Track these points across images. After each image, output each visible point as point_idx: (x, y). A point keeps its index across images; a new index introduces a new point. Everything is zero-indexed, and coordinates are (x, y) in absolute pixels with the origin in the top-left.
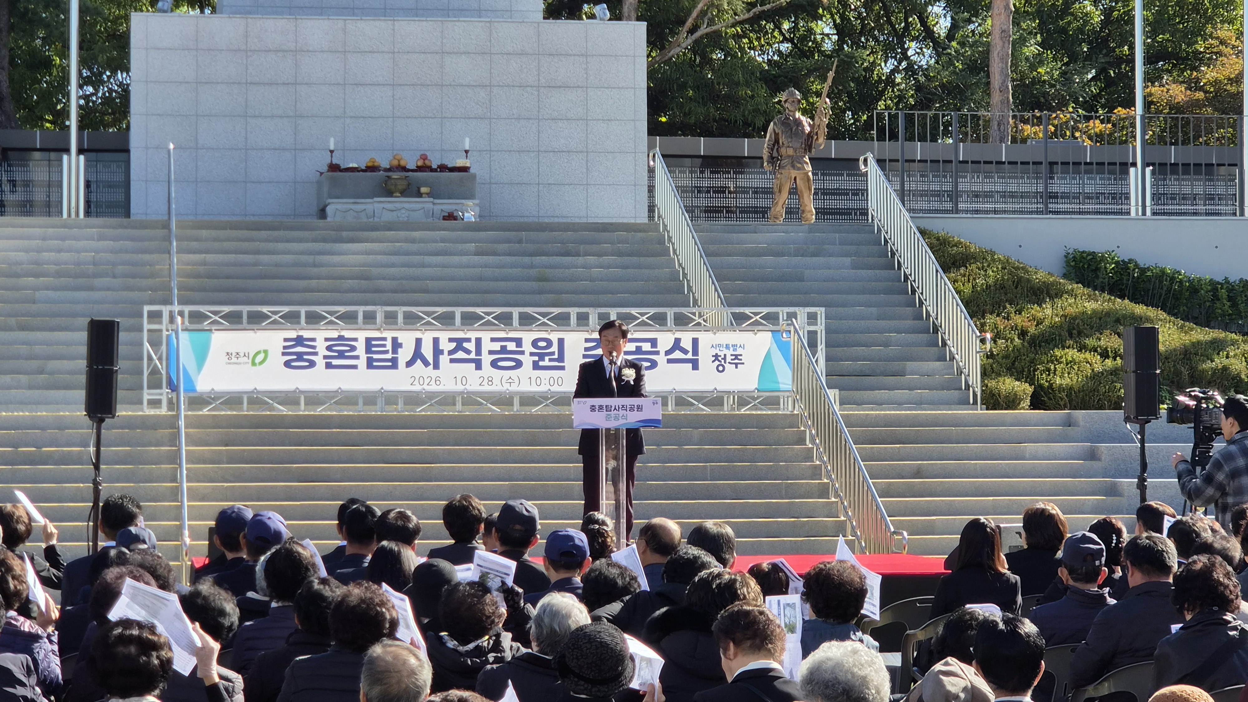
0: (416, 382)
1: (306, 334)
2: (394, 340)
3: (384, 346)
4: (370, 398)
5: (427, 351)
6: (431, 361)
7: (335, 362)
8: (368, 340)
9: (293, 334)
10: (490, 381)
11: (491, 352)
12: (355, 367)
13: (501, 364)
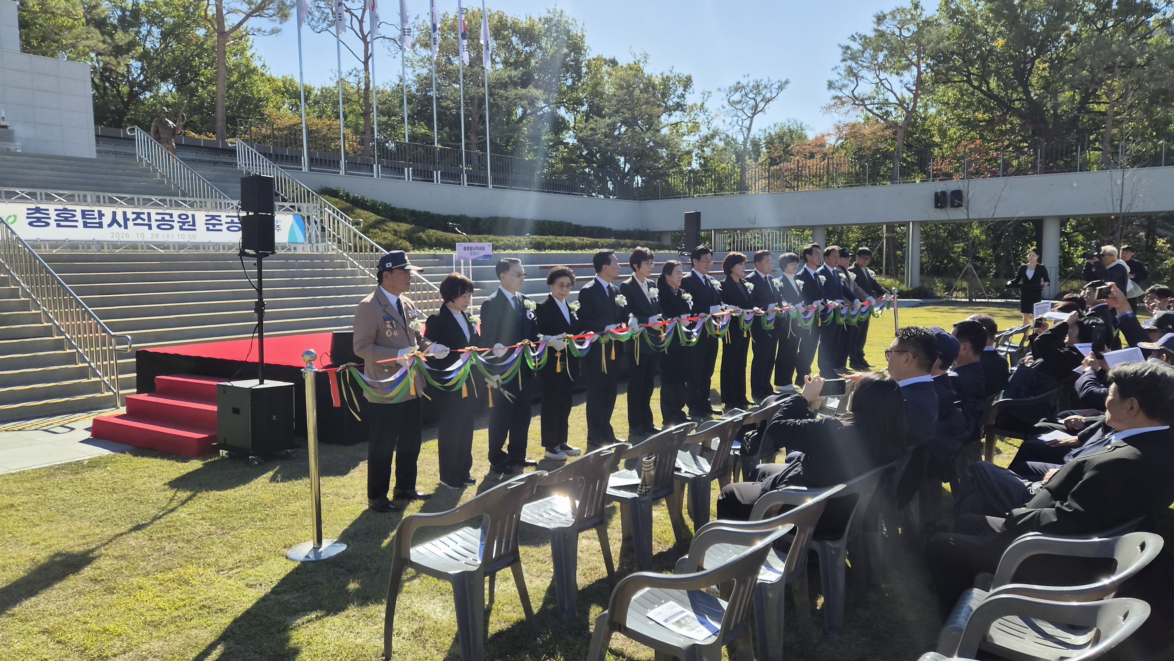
0: (115, 236)
2: (100, 212)
6: (122, 224)
7: (62, 223)
8: (83, 212)
9: (33, 206)
10: (157, 235)
11: (156, 220)
12: (76, 227)
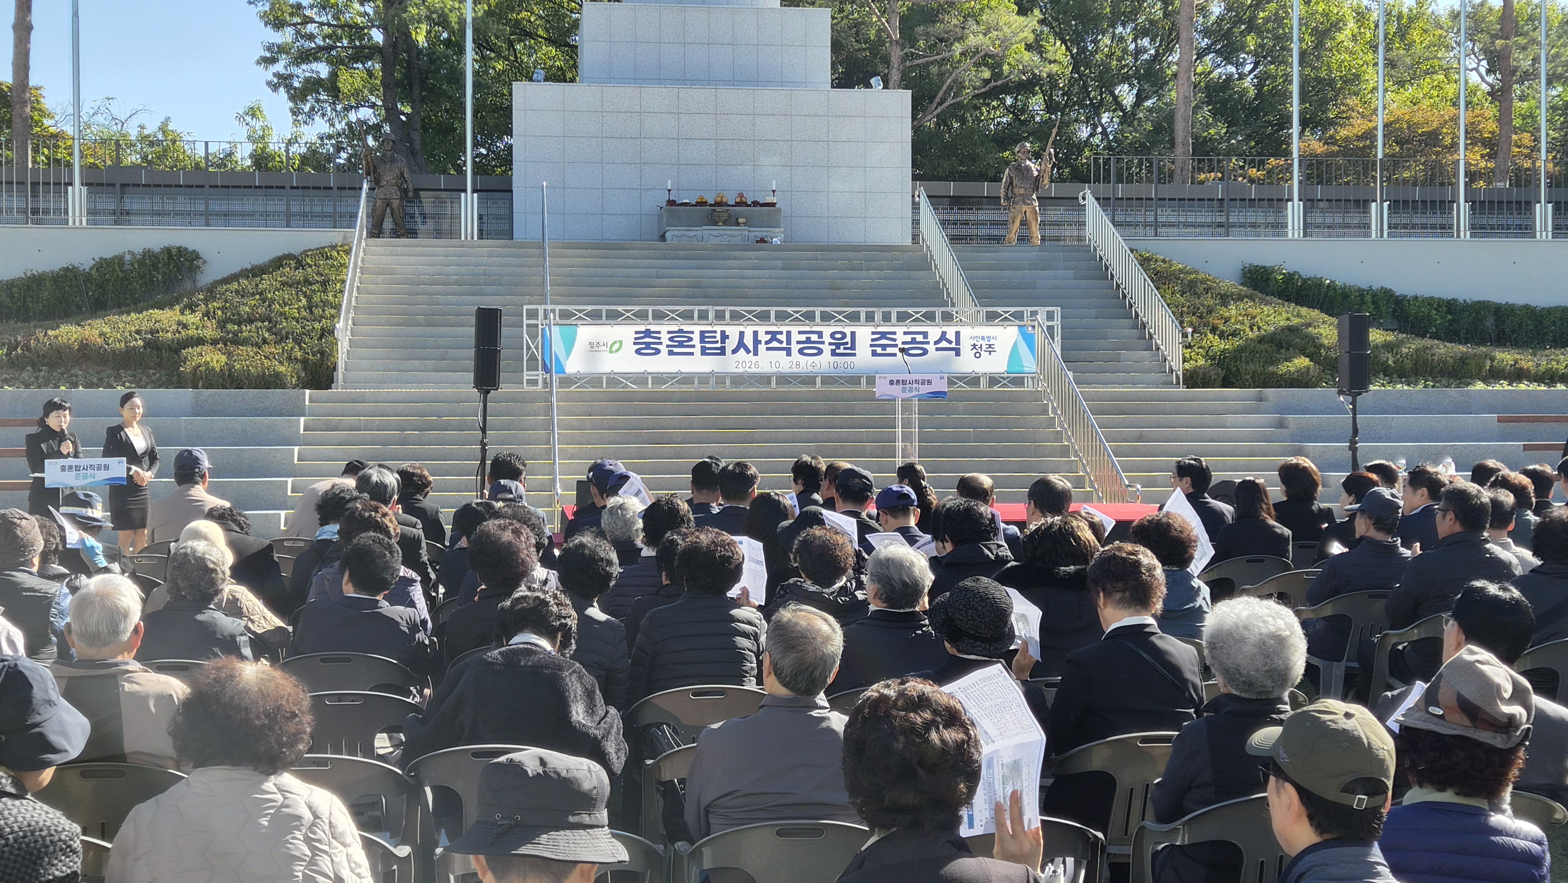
0: (740, 366)
1: (653, 328)
2: (723, 332)
3: (715, 337)
4: (704, 378)
5: (749, 341)
6: (751, 349)
7: (676, 350)
8: (702, 333)
9: (642, 328)
10: (798, 365)
11: (798, 342)
12: (692, 354)
13: (805, 351)
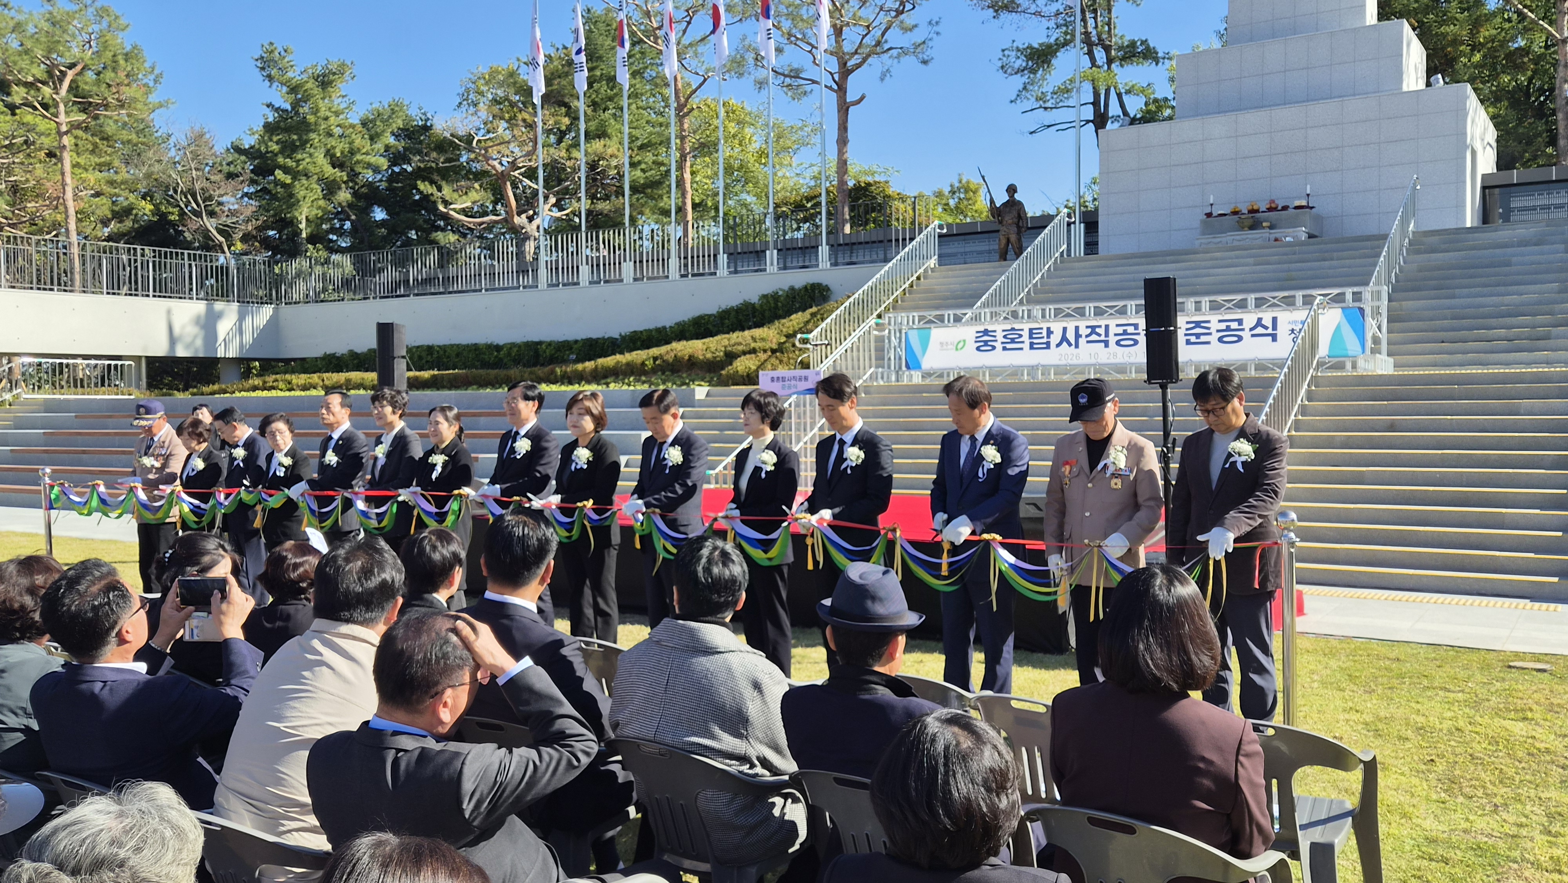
0: (1063, 358)
1: (988, 328)
2: (1048, 329)
3: (1041, 333)
5: (1071, 336)
6: (1073, 343)
7: (1008, 346)
8: (1031, 330)
9: (982, 328)
10: (1115, 355)
11: (1116, 335)
12: (1021, 349)
